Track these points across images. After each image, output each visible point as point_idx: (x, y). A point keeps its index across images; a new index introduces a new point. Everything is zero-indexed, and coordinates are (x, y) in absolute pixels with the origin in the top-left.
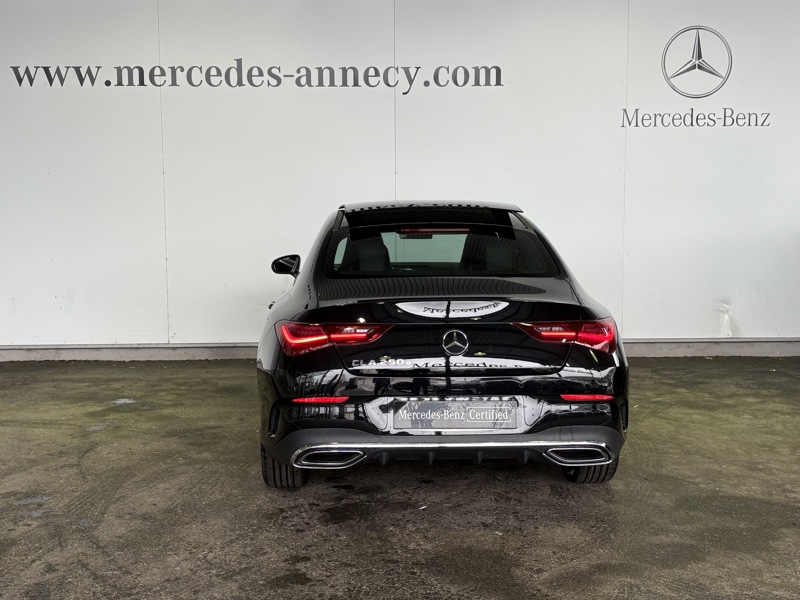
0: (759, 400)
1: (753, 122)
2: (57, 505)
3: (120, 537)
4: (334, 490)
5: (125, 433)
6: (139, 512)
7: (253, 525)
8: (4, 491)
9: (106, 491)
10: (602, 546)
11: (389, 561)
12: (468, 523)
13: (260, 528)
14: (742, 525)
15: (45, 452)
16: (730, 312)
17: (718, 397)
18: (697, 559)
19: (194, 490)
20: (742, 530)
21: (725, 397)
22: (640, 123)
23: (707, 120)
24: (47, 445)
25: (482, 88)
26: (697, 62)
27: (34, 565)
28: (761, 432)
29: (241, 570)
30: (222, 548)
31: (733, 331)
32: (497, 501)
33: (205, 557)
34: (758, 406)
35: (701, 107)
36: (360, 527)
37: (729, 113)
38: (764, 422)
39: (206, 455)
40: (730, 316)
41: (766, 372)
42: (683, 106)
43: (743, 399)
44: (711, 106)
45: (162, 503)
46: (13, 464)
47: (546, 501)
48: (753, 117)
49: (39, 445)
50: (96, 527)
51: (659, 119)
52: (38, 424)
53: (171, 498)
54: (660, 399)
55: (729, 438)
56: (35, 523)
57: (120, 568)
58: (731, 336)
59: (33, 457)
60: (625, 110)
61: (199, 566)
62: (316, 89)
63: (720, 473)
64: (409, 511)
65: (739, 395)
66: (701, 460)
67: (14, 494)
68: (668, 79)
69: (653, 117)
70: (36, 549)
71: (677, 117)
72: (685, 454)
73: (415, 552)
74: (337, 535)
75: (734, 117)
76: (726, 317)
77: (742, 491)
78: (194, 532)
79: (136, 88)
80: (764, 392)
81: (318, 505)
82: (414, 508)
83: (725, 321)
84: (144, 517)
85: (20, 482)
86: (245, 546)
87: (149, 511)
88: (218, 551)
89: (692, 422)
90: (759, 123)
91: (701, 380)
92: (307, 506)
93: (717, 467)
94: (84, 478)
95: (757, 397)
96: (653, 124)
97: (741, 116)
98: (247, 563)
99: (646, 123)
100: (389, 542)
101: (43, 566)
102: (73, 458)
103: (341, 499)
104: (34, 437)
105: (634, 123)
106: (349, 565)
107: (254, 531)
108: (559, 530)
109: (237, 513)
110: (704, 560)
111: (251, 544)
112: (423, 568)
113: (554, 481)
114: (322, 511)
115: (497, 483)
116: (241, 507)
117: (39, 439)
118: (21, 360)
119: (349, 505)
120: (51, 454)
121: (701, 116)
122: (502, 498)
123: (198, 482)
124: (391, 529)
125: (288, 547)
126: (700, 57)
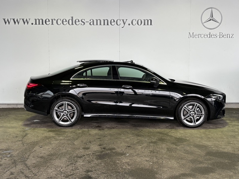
0: (230, 121)
1: (228, 37)
2: (15, 153)
3: (34, 164)
4: (100, 149)
5: (36, 131)
6: (40, 156)
7: (75, 160)
9: (30, 149)
10: (183, 168)
11: (117, 172)
12: (142, 160)
13: (77, 161)
14: (226, 161)
18: (212, 172)
19: (57, 149)
20: (226, 163)
22: (194, 37)
24: (13, 134)
25: (146, 26)
27: (7, 172)
28: (231, 132)
29: (71, 174)
32: (150, 153)
33: (60, 170)
34: (230, 123)
35: (212, 32)
36: (108, 161)
37: (221, 34)
38: (232, 128)
39: (61, 138)
41: (231, 113)
42: (207, 32)
45: (47, 153)
46: (2, 140)
47: (166, 153)
48: (228, 35)
49: (10, 134)
50: (26, 160)
51: (200, 35)
52: (10, 127)
53: (50, 151)
55: (222, 133)
56: (8, 159)
57: (34, 174)
59: (8, 138)
60: (189, 33)
61: (58, 173)
62: (95, 26)
63: (219, 144)
64: (123, 156)
66: (213, 140)
67: (2, 150)
68: (203, 24)
69: (198, 35)
70: (8, 167)
71: (205, 35)
72: (208, 138)
73: (125, 169)
74: (101, 164)
75: (223, 35)
77: (226, 150)
78: (57, 162)
80: (232, 119)
81: (95, 154)
82: (125, 155)
84: (41, 157)
85: (4, 146)
86: (72, 167)
87: (43, 155)
88: (64, 168)
90: (230, 37)
92: (92, 154)
94: (23, 145)
96: (198, 37)
97: (225, 35)
98: (73, 172)
99: (196, 37)
100: (117, 166)
101: (10, 173)
102: (20, 138)
103: (102, 152)
104: (9, 132)
105: (192, 37)
106: (104, 173)
107: (75, 162)
108: (170, 162)
109: (70, 156)
110: (215, 172)
111: (74, 166)
112: (128, 174)
113: (168, 147)
114: (96, 156)
115: (150, 147)
116: (71, 154)
117: (10, 132)
118: (6, 108)
119: (105, 154)
120: (13, 137)
121: (213, 35)
122: (152, 152)
123: (58, 146)
124: (118, 162)
125: (86, 167)
126: (212, 17)
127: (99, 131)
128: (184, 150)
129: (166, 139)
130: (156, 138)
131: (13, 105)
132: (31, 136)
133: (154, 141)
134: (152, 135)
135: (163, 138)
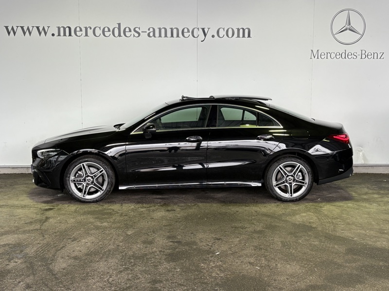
0: (380, 196)
1: (375, 57)
2: (31, 251)
3: (64, 269)
4: (171, 243)
5: (63, 212)
6: (73, 255)
7: (131, 262)
8: (2, 243)
9: (55, 244)
10: (311, 275)
11: (203, 283)
12: (242, 262)
13: (135, 264)
14: (381, 263)
15: (23, 222)
16: (363, 151)
17: (359, 194)
18: (361, 282)
19: (100, 243)
20: (381, 266)
21: (363, 194)
22: (319, 57)
23: (353, 56)
24: (24, 218)
25: (241, 39)
26: (348, 27)
27: (20, 284)
28: (383, 213)
29: (127, 287)
30: (117, 276)
31: (364, 161)
32: (255, 250)
33: (108, 280)
34: (380, 199)
35: (350, 49)
36: (186, 264)
37: (364, 52)
38: (384, 208)
39: (105, 224)
40: (363, 153)
41: (381, 181)
42: (341, 49)
43: (372, 196)
44: (355, 49)
45: (84, 251)
46: (7, 229)
47: (280, 250)
48: (376, 55)
49: (20, 218)
50: (51, 263)
51: (329, 55)
52: (19, 207)
53: (88, 247)
54: (331, 195)
55: (368, 216)
56: (20, 261)
57: (64, 286)
58: (363, 163)
59: (17, 225)
60: (312, 50)
61: (105, 285)
62: (157, 39)
63: (366, 235)
64: (211, 255)
65: (370, 193)
66: (355, 228)
67: (9, 245)
68: (333, 35)
70: (20, 276)
71: (338, 54)
72: (347, 224)
73: (216, 278)
74: (175, 269)
75: (366, 54)
76: (361, 153)
77: (379, 244)
78: (102, 266)
79: (67, 37)
80: (382, 192)
81: (164, 252)
82: (213, 254)
83: (360, 156)
84: (75, 258)
85: (11, 239)
86: (128, 274)
87: (78, 255)
88: (114, 277)
89: (348, 207)
90: (379, 57)
91: (350, 185)
92: (158, 252)
93: (364, 232)
94: (43, 236)
95: (379, 195)
96: (326, 57)
97: (370, 54)
98: (130, 284)
99: (323, 57)
100: (202, 272)
101: (24, 285)
102: (37, 226)
103: (175, 249)
104: (17, 214)
105: (316, 57)
106: (183, 285)
107: (132, 266)
108: (288, 266)
109: (123, 256)
110: (364, 282)
111: (131, 273)
112: (221, 287)
113: (283, 240)
114: (166, 255)
115: (254, 240)
116: (125, 253)
117: (20, 215)
118: (9, 173)
119: (179, 252)
120: (26, 223)
121: (350, 54)
122: (257, 249)
123: (102, 239)
124: (202, 265)
125: (150, 274)
126: (350, 24)
127: (167, 213)
128: (311, 245)
129: (278, 226)
130: (262, 225)
131: (22, 169)
132: (55, 221)
133: (258, 229)
134: (254, 219)
135: (273, 224)
